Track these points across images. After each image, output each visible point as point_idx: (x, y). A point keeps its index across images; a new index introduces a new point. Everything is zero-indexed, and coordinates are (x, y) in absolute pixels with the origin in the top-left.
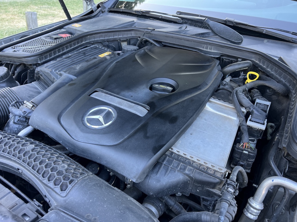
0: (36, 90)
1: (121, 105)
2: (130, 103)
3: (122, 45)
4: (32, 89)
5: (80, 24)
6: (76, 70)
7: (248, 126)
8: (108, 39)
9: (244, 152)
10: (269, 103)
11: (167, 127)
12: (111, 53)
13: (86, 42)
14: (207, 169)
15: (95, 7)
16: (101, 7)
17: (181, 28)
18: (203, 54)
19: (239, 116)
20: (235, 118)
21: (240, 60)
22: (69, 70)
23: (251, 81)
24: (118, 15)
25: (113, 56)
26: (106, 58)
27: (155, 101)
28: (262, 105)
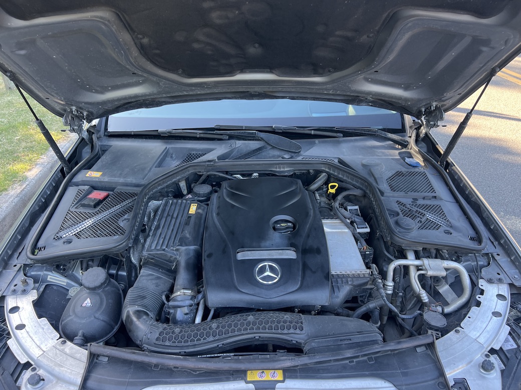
0: (154, 277)
1: (273, 256)
2: (277, 251)
3: (180, 185)
6: (189, 238)
7: (359, 233)
8: (166, 186)
9: (367, 253)
10: (357, 207)
12: (196, 205)
14: (359, 275)
16: (95, 133)
17: (231, 146)
18: (277, 174)
19: (349, 228)
20: (347, 230)
21: (311, 171)
22: (183, 242)
23: (333, 191)
24: (130, 140)
25: (202, 208)
26: (199, 213)
27: (293, 241)
28: (353, 210)
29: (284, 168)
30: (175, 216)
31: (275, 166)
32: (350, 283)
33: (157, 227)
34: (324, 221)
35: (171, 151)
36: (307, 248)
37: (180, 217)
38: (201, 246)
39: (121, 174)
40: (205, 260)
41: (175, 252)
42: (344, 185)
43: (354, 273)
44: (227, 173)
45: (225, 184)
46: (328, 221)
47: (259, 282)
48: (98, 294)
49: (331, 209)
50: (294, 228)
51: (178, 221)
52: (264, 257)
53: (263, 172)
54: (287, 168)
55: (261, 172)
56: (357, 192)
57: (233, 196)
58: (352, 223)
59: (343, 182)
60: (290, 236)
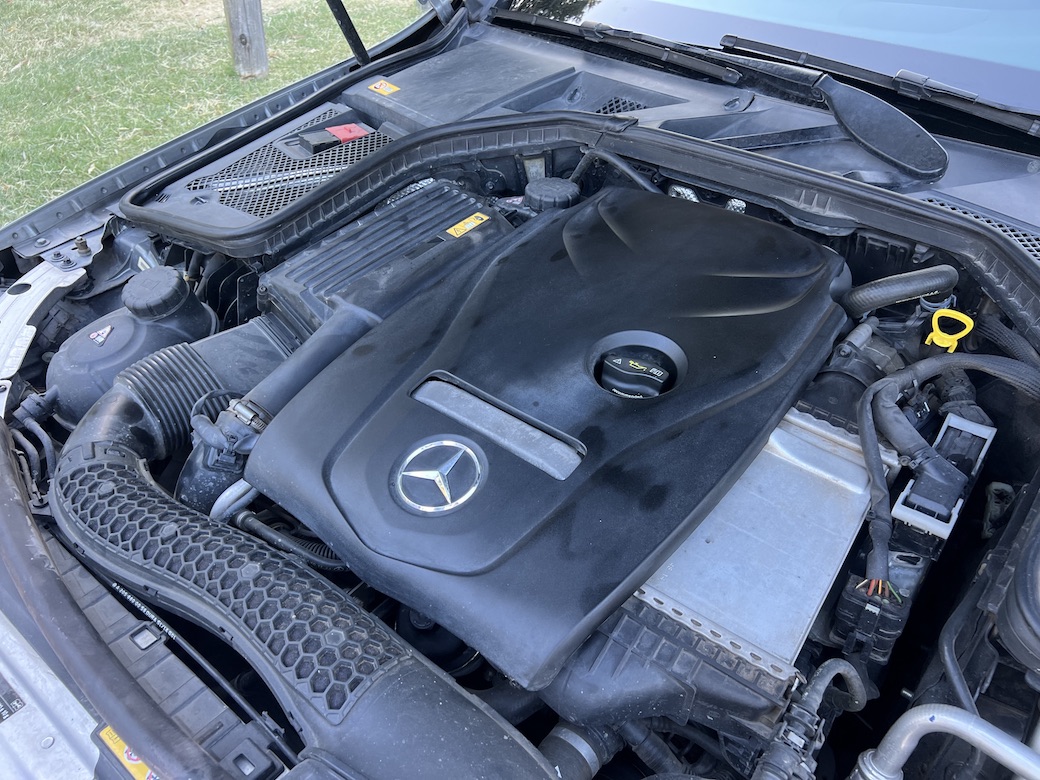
0: (262, 347)
1: (503, 435)
2: (529, 428)
3: (527, 169)
4: (251, 344)
5: (395, 84)
6: (378, 289)
7: (894, 520)
8: (480, 154)
9: (869, 607)
10: (988, 433)
11: (631, 520)
12: (486, 218)
13: (411, 166)
14: (738, 664)
15: (444, 7)
17: (731, 104)
18: (794, 220)
20: (857, 490)
21: (920, 249)
22: (358, 290)
23: (946, 342)
24: (522, 37)
25: (491, 231)
26: (469, 240)
27: (607, 425)
28: (964, 438)
29: (824, 207)
31: (797, 191)
33: (352, 236)
34: (799, 421)
35: (580, 81)
36: (630, 468)
37: (418, 231)
39: (425, 101)
41: (327, 307)
43: (728, 646)
45: (608, 194)
46: (810, 426)
47: (392, 486)
48: (137, 326)
52: (478, 427)
54: (833, 209)
58: (901, 474)
60: (611, 405)
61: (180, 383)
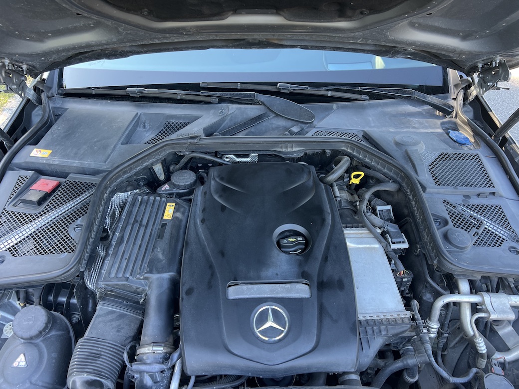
0: (115, 315)
1: (277, 293)
2: (284, 285)
3: (155, 169)
6: (162, 261)
8: (135, 173)
10: (389, 207)
11: (342, 297)
12: (174, 204)
13: (108, 192)
16: (44, 90)
17: (222, 112)
18: (283, 156)
19: (380, 242)
20: (377, 246)
21: (328, 151)
22: (153, 267)
23: (356, 181)
24: (90, 101)
25: (182, 210)
26: (177, 218)
27: (306, 269)
28: (385, 212)
29: (292, 148)
30: (145, 222)
31: (280, 145)
32: (383, 333)
33: (120, 241)
34: (347, 232)
35: (143, 119)
36: (325, 280)
37: (151, 224)
38: (179, 272)
39: (76, 154)
40: (182, 299)
41: (143, 282)
42: (371, 173)
43: (389, 317)
44: (216, 154)
45: (213, 172)
46: (352, 232)
47: (258, 338)
48: (36, 345)
49: (356, 211)
50: (307, 244)
51: (149, 231)
52: (266, 296)
53: (264, 153)
54: (296, 147)
55: (261, 153)
56: (390, 187)
57: (224, 191)
58: (383, 234)
59: (369, 168)
60: (300, 260)
61: (103, 357)
